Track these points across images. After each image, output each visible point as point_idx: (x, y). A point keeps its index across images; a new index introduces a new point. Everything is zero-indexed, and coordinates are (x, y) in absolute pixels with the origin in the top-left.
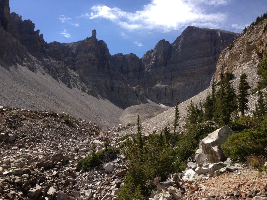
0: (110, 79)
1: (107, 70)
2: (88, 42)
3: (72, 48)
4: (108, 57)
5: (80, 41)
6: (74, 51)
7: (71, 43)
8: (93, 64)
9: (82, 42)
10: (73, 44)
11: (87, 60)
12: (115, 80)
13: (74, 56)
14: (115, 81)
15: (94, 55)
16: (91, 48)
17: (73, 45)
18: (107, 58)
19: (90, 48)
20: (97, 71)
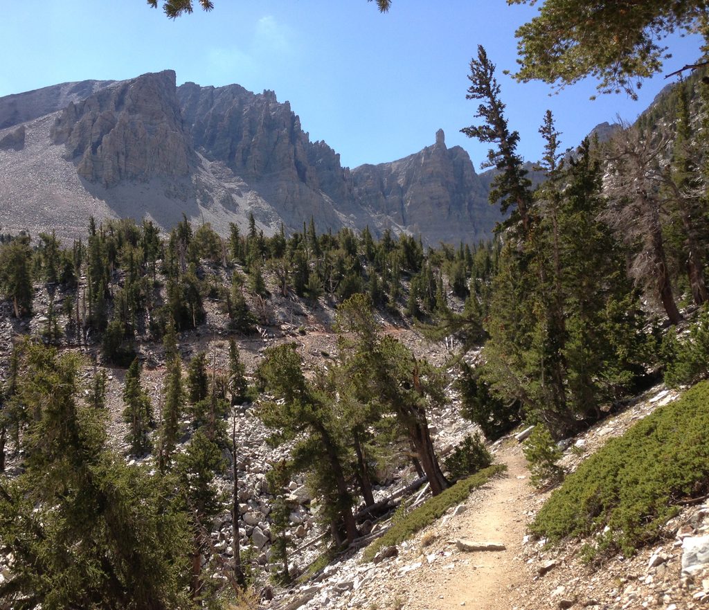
0: (473, 232)
1: (466, 213)
2: (428, 161)
3: (396, 175)
4: (469, 185)
5: (412, 155)
6: (401, 181)
7: (395, 162)
8: (439, 205)
9: (416, 157)
10: (398, 163)
11: (427, 198)
12: (485, 232)
13: (402, 191)
14: (484, 235)
15: (439, 186)
16: (435, 174)
17: (398, 166)
18: (467, 187)
19: (432, 174)
20: (446, 218)
